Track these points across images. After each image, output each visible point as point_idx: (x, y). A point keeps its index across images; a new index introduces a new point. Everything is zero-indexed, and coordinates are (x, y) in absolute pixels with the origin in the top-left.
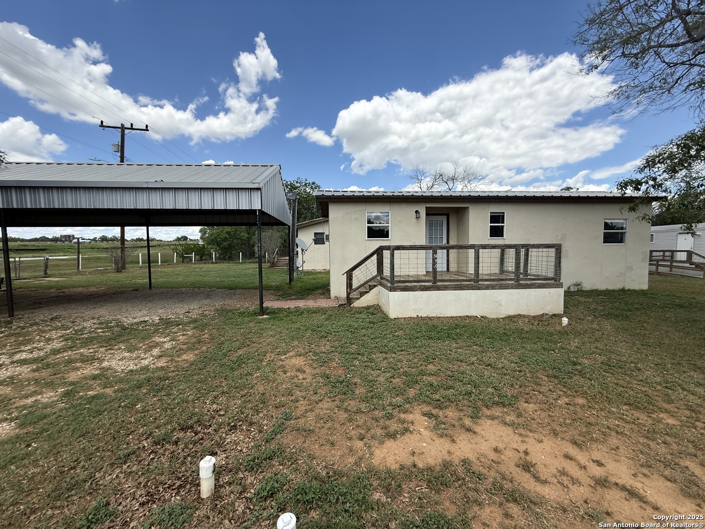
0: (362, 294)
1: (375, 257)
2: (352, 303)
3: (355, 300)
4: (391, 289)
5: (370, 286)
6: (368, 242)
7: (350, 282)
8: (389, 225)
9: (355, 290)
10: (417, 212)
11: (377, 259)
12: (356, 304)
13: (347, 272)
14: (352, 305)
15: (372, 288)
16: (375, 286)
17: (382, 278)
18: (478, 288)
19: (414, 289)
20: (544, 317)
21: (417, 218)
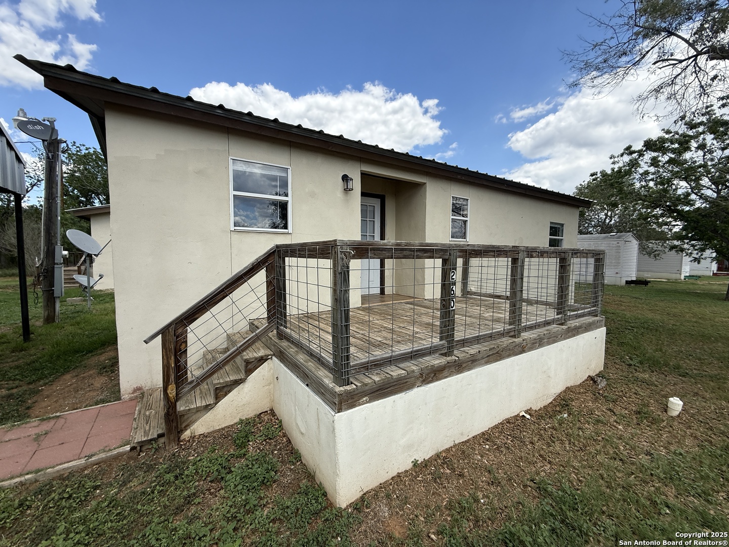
0: (221, 392)
1: (261, 276)
2: (186, 428)
3: (199, 414)
4: (340, 403)
5: (247, 362)
6: (235, 236)
7: (177, 361)
8: (289, 199)
9: (198, 384)
10: (345, 178)
11: (269, 283)
12: (202, 426)
13: (164, 332)
14: (187, 434)
15: (251, 367)
16: (262, 360)
17: (282, 336)
18: (522, 349)
19: (407, 384)
20: (600, 386)
21: (347, 190)
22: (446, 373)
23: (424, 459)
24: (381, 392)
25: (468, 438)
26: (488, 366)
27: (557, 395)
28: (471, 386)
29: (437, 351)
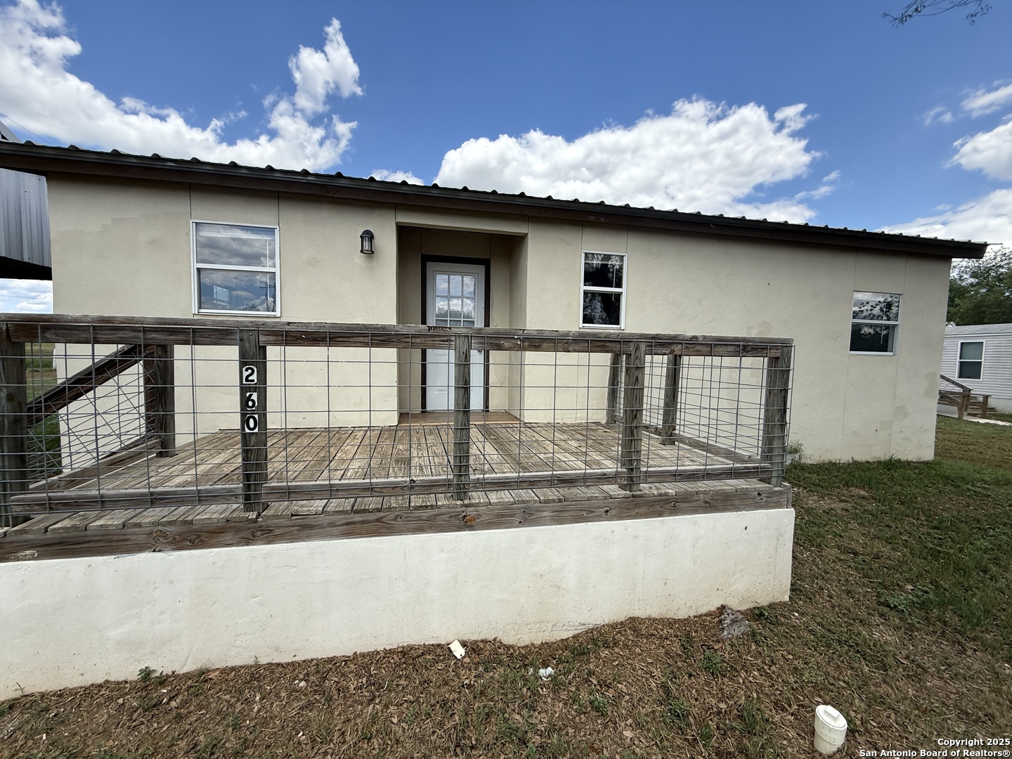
8: (277, 270)
10: (368, 236)
18: (466, 523)
19: (128, 543)
20: (725, 633)
21: (370, 253)
22: (228, 537)
23: (173, 672)
24: (65, 547)
25: (294, 659)
26: (345, 540)
27: (587, 627)
28: (295, 569)
29: (216, 498)
